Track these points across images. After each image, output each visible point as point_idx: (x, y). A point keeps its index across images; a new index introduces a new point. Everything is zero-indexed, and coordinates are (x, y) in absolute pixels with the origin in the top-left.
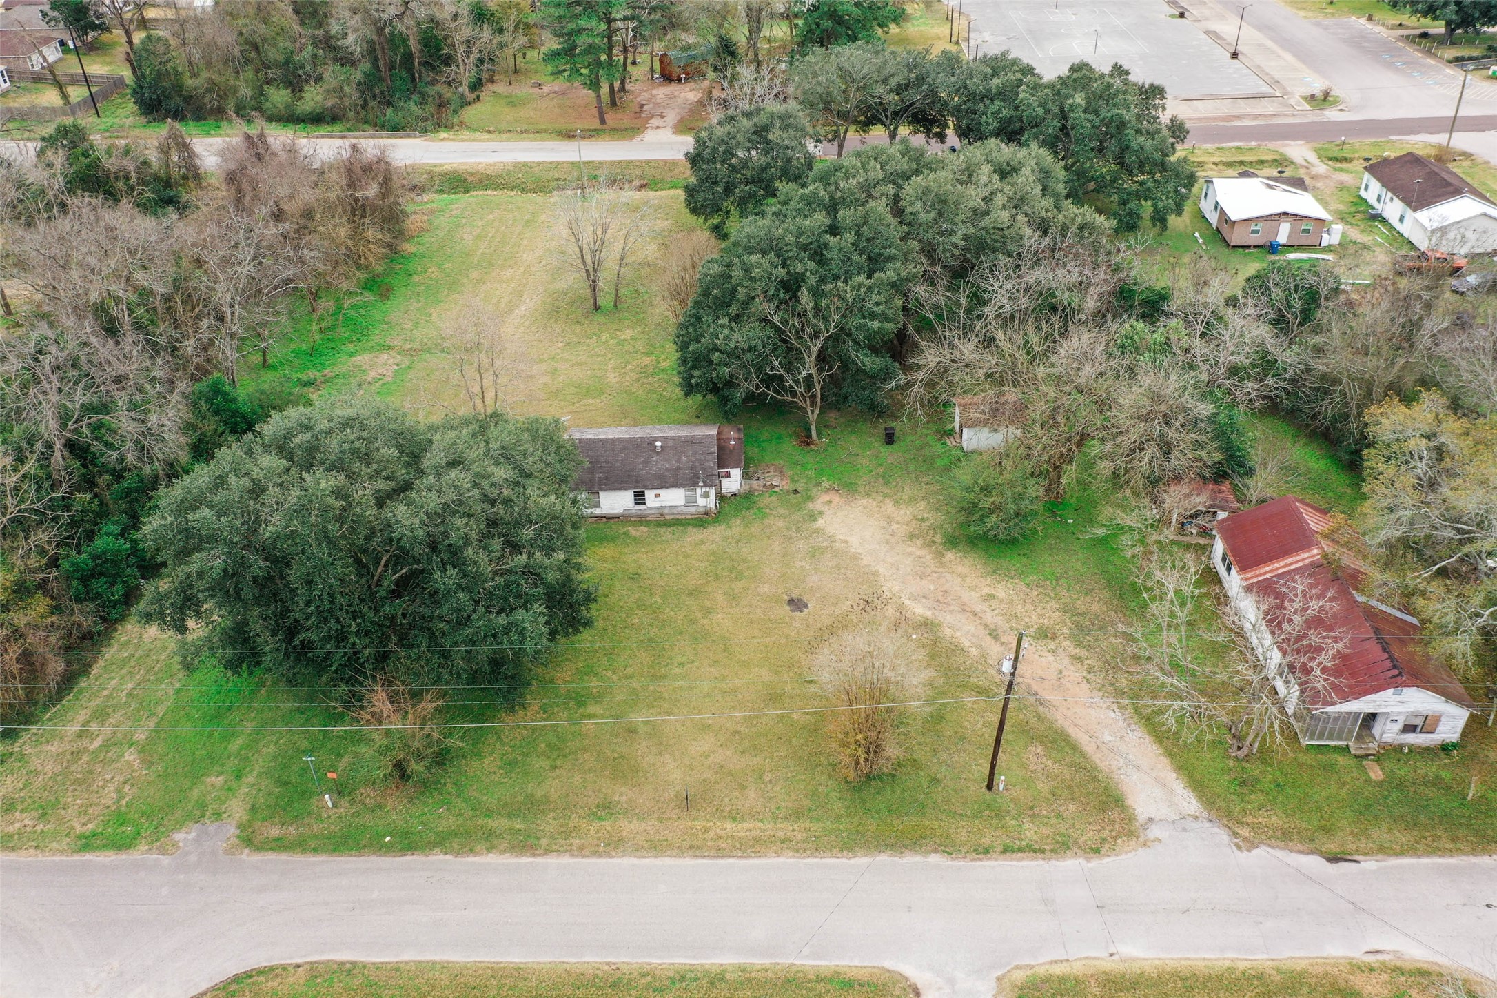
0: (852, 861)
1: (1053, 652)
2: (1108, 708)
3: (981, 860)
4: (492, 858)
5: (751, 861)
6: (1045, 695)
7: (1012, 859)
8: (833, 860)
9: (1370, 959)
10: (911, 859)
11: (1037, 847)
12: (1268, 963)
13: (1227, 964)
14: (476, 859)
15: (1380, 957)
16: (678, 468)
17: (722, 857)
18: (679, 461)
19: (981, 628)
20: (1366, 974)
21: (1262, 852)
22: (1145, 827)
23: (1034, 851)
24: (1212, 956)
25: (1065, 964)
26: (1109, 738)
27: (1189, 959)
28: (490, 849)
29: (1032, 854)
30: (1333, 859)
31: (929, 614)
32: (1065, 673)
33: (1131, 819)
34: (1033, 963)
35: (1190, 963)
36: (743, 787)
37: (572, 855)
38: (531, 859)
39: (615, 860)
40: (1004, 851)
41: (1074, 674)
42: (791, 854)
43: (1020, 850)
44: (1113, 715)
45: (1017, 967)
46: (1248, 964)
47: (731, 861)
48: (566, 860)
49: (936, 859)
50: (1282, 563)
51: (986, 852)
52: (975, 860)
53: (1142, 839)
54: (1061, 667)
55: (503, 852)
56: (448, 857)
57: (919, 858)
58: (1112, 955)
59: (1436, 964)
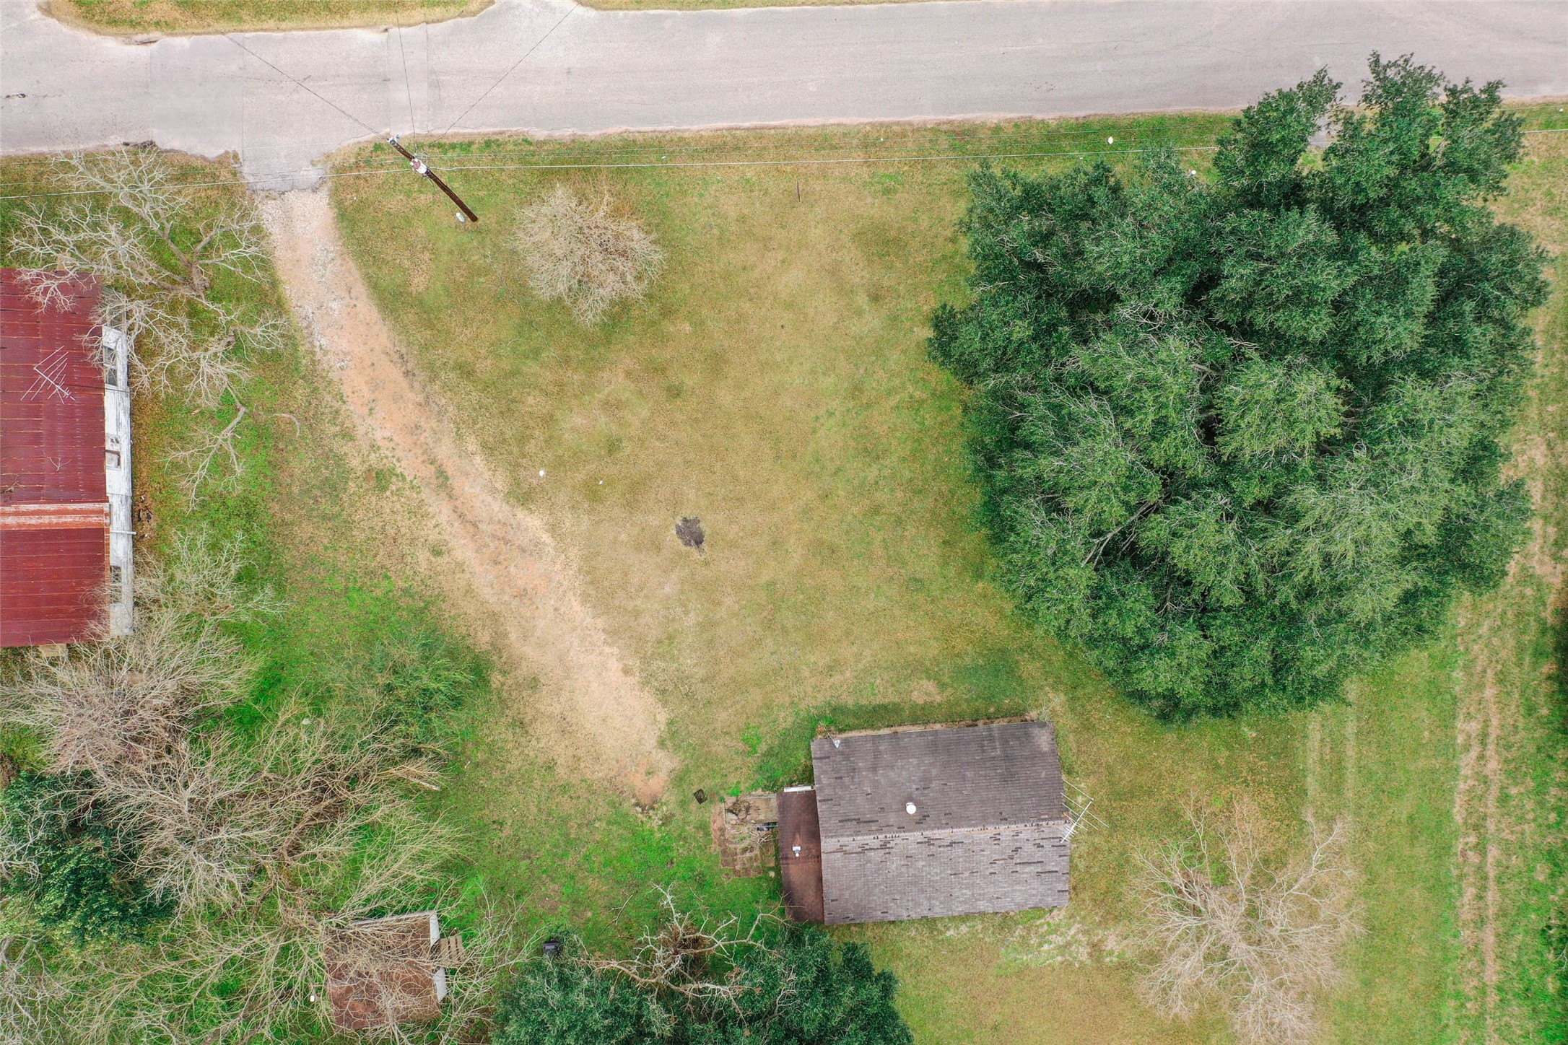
0: (624, 128)
1: (374, 447)
2: (326, 353)
3: (494, 133)
4: (993, 117)
5: (726, 124)
6: (395, 373)
7: (464, 135)
8: (643, 129)
9: (154, 34)
10: (565, 132)
11: (436, 150)
12: (246, 27)
13: (283, 25)
14: (1009, 116)
15: (144, 37)
16: (874, 769)
17: (756, 128)
18: (876, 785)
19: (457, 492)
20: (163, 20)
21: (213, 152)
22: (323, 181)
23: (440, 146)
24: (295, 33)
25: (430, 18)
26: (334, 305)
27: (317, 29)
28: (997, 129)
29: (443, 141)
30: (148, 146)
31: (521, 514)
32: (366, 410)
33: (334, 193)
34: (459, 19)
35: (316, 25)
36: (742, 219)
37: (910, 124)
38: (952, 117)
39: (865, 120)
40: (470, 144)
41: (355, 408)
42: (686, 135)
43: (453, 146)
44: (323, 341)
45: (474, 14)
46: (266, 26)
47: (747, 124)
48: (916, 118)
49: (540, 134)
50: (46, 520)
51: (488, 144)
52: (501, 133)
53: (330, 165)
54: (369, 420)
55: (983, 125)
56: (1039, 117)
57: (557, 134)
58: (386, 30)
59: (97, 32)
